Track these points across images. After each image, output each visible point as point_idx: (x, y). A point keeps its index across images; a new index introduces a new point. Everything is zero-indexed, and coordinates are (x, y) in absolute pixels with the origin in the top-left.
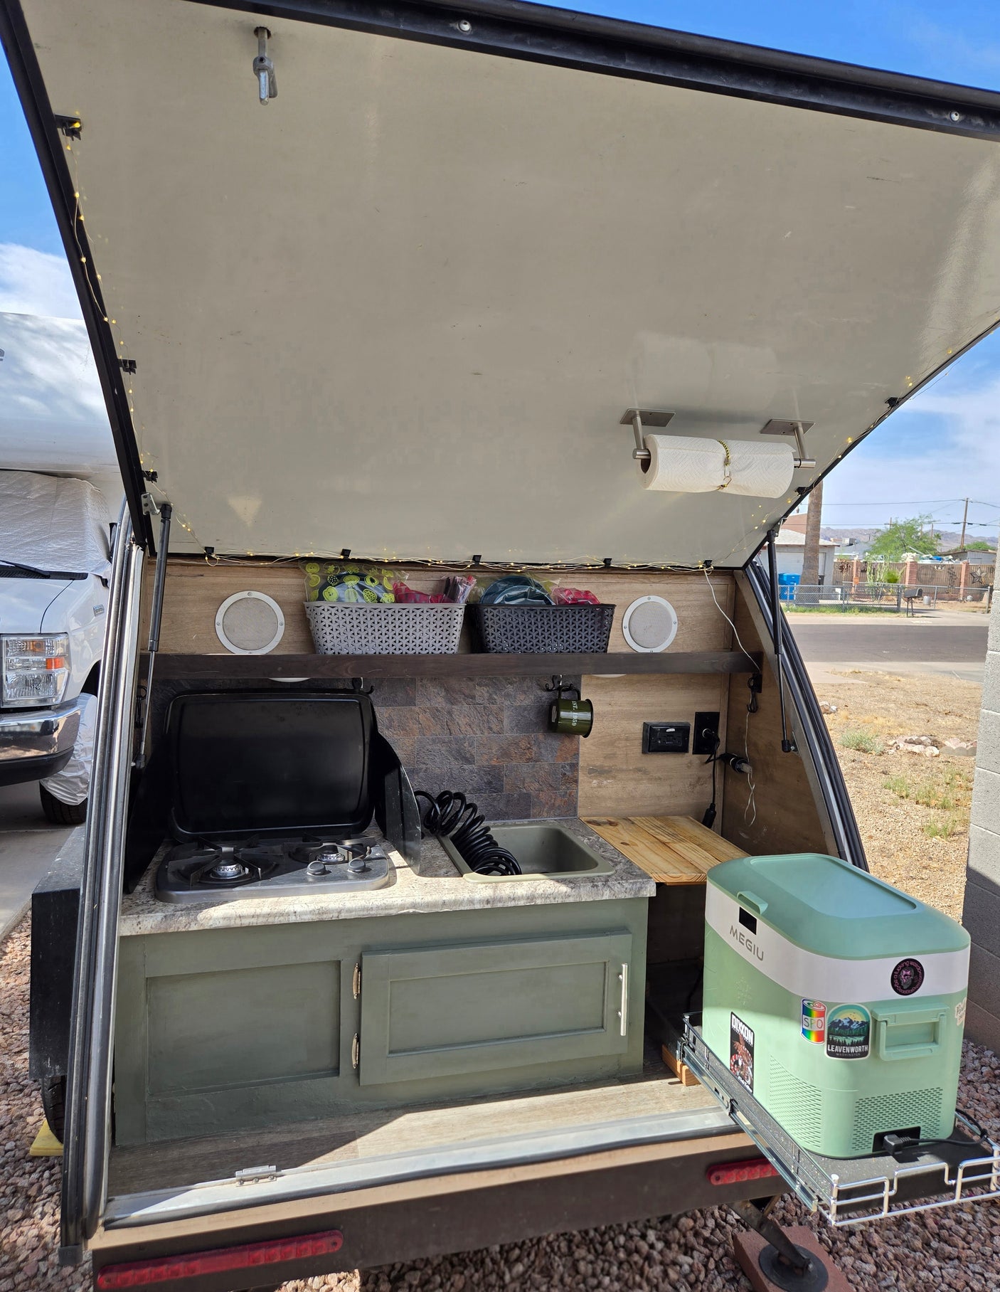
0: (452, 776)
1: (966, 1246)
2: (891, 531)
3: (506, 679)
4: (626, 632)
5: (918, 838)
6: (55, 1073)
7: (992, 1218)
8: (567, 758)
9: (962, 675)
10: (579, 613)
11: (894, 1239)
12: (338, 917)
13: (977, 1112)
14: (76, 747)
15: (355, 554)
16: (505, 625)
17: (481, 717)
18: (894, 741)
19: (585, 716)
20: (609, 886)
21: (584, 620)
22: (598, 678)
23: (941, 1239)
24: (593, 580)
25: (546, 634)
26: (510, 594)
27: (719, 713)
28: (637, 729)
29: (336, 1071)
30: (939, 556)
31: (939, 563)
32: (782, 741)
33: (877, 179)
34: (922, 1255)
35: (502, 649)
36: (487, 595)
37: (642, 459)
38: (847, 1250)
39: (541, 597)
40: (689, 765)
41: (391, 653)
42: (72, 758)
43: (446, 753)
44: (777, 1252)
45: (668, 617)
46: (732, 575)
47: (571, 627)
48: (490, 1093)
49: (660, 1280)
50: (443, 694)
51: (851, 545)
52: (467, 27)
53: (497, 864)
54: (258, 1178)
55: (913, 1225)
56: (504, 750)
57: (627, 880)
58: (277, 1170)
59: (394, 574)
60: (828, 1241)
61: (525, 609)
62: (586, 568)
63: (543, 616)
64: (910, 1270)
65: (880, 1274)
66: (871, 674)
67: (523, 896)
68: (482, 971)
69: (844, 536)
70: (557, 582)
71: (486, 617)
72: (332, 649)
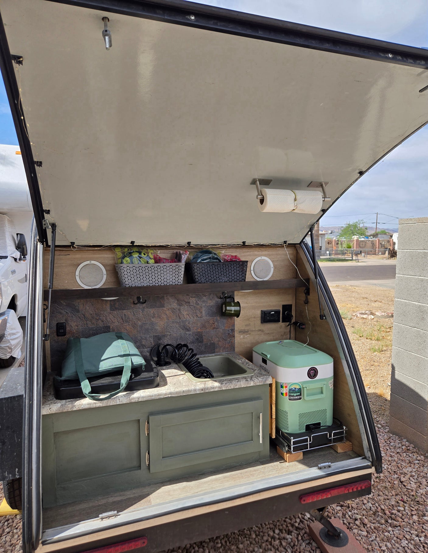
0: (181, 337)
1: (402, 521)
2: (347, 227)
3: (203, 294)
4: (252, 272)
5: (369, 353)
6: (9, 478)
7: (412, 508)
8: (230, 327)
9: (380, 285)
10: (233, 265)
11: (373, 521)
12: (138, 400)
13: (402, 465)
14: (6, 333)
15: (137, 243)
16: (202, 271)
17: (193, 311)
18: (355, 314)
19: (237, 308)
20: (253, 380)
21: (235, 268)
22: (242, 292)
23: (392, 519)
24: (238, 251)
25: (220, 274)
26: (203, 258)
27: (292, 305)
28: (259, 313)
29: (139, 467)
30: (367, 237)
31: (367, 239)
32: (320, 315)
33: (358, 81)
34: (385, 526)
35: (202, 281)
36: (193, 259)
37: (260, 199)
38: (355, 527)
39: (217, 259)
40: (281, 327)
41: (154, 285)
42: (4, 338)
43: (178, 327)
44: (327, 530)
45: (270, 266)
46: (295, 247)
47: (230, 271)
48: (206, 472)
49: (279, 546)
50: (176, 302)
51: (331, 233)
52: (193, 18)
53: (203, 373)
54: (109, 517)
55: (380, 514)
56: (203, 325)
57: (260, 377)
58: (117, 513)
59: (154, 251)
60: (347, 524)
61: (211, 264)
62: (235, 246)
63: (218, 267)
64: (381, 533)
65: (369, 536)
66: (344, 286)
67: (217, 386)
68: (201, 420)
69: (328, 230)
70: (223, 252)
71: (194, 268)
72: (128, 285)
